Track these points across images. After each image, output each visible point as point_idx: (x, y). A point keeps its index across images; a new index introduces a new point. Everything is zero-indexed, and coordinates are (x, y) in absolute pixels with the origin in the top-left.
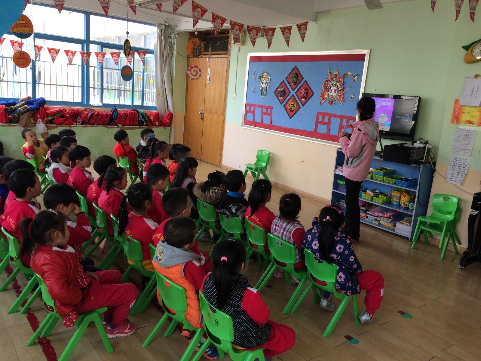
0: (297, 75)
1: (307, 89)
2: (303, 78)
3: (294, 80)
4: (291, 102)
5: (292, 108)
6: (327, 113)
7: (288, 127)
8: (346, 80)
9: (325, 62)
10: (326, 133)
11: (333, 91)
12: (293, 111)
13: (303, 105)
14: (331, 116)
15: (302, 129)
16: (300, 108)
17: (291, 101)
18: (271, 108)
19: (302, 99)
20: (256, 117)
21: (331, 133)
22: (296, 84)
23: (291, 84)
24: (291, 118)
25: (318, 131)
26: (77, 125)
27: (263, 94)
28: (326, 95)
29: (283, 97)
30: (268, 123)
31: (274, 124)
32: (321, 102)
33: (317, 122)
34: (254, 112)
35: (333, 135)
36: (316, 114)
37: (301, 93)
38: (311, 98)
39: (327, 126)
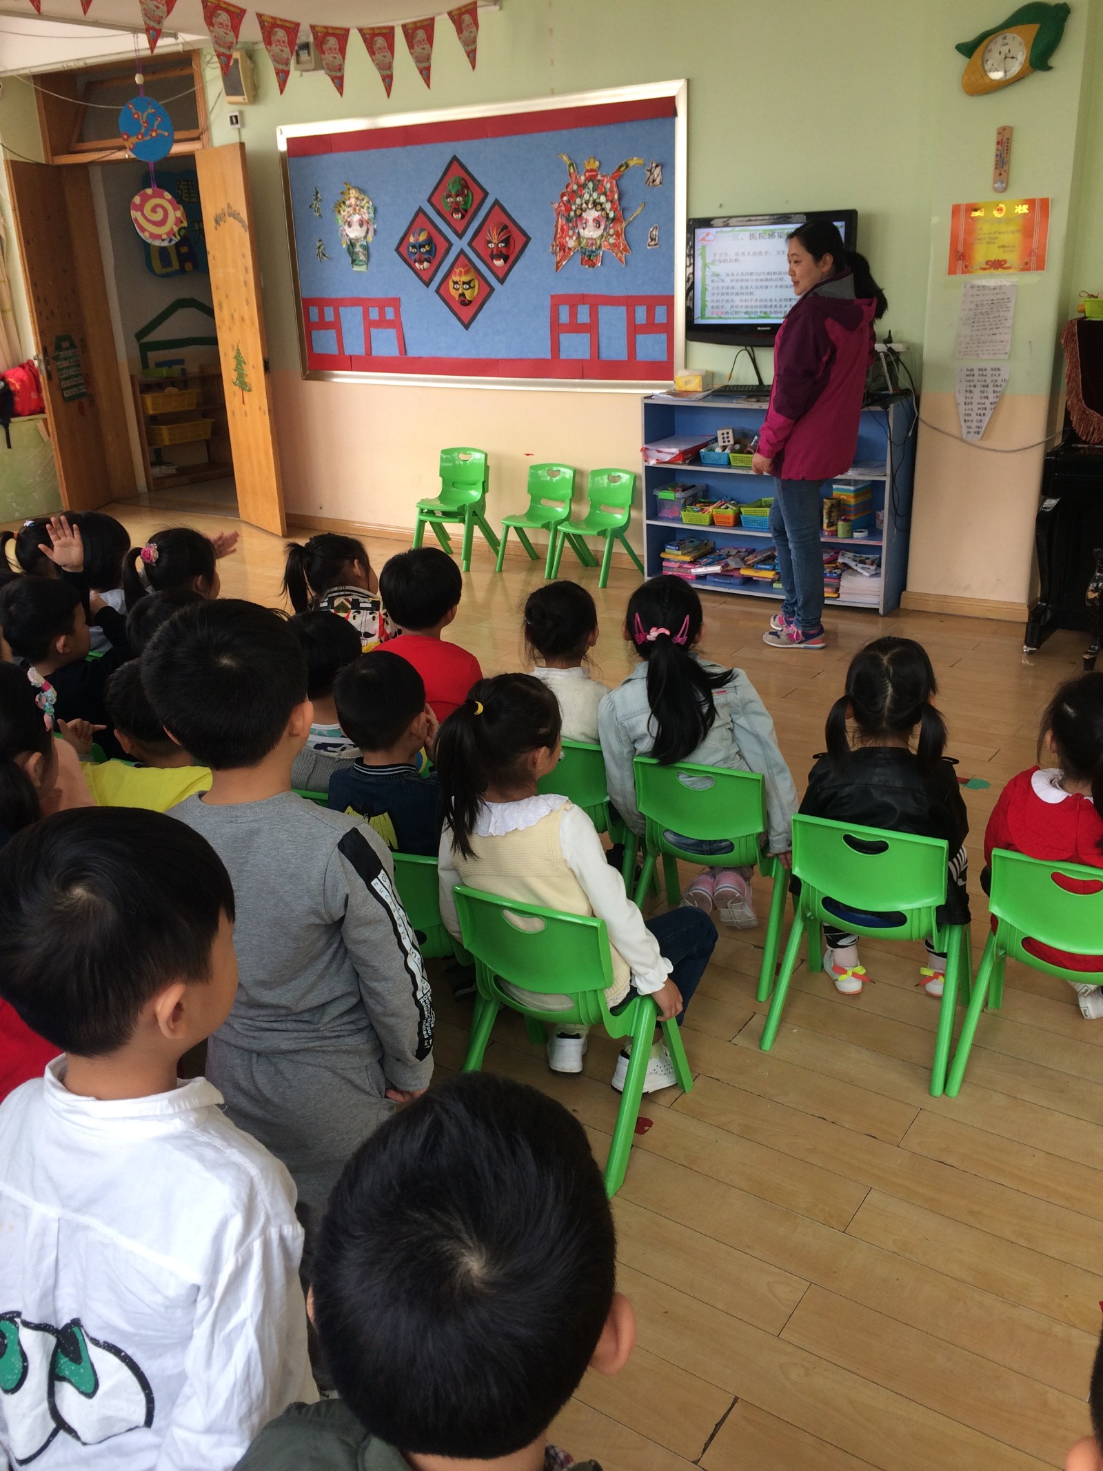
2: (486, 194)
3: (457, 203)
4: (460, 274)
6: (584, 295)
7: (462, 357)
8: (625, 183)
9: (550, 134)
10: (587, 356)
11: (591, 223)
13: (502, 281)
14: (594, 302)
15: (512, 356)
16: (492, 290)
17: (460, 272)
18: (395, 303)
19: (494, 261)
20: (346, 341)
21: (603, 356)
22: (467, 213)
23: (448, 217)
24: (467, 327)
25: (563, 356)
27: (357, 262)
29: (428, 261)
30: (394, 352)
31: (413, 352)
32: (558, 263)
33: (556, 328)
34: (336, 325)
35: (610, 359)
36: (548, 303)
37: (490, 242)
38: (523, 254)
39: (589, 335)
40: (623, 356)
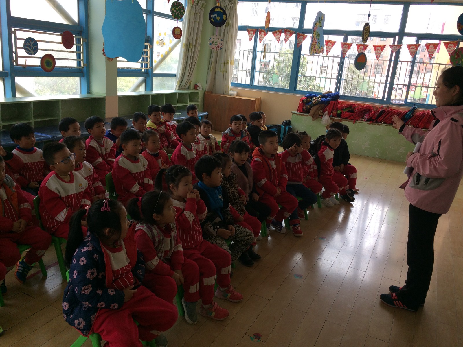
26: (362, 121)
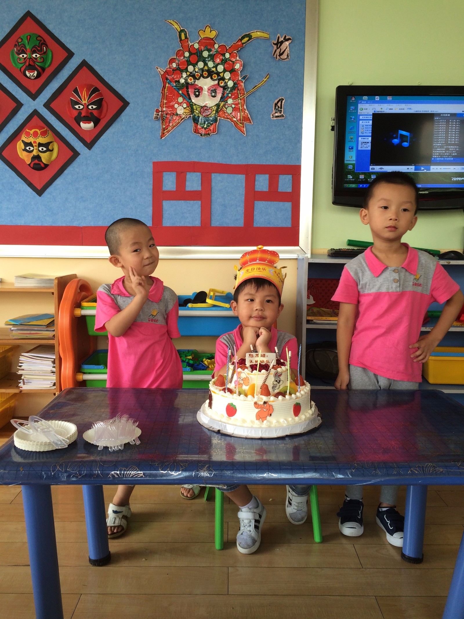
0: (44, 43)
1: (96, 90)
2: (70, 54)
5: (45, 157)
6: (194, 163)
8: (246, 54)
10: (197, 223)
11: (205, 92)
12: (46, 166)
13: (90, 145)
15: (101, 224)
16: (76, 154)
21: (215, 223)
24: (40, 192)
25: (167, 222)
28: (180, 104)
32: (164, 130)
33: (159, 196)
35: (225, 225)
36: (149, 169)
38: (119, 120)
39: (200, 202)
40: (240, 223)
